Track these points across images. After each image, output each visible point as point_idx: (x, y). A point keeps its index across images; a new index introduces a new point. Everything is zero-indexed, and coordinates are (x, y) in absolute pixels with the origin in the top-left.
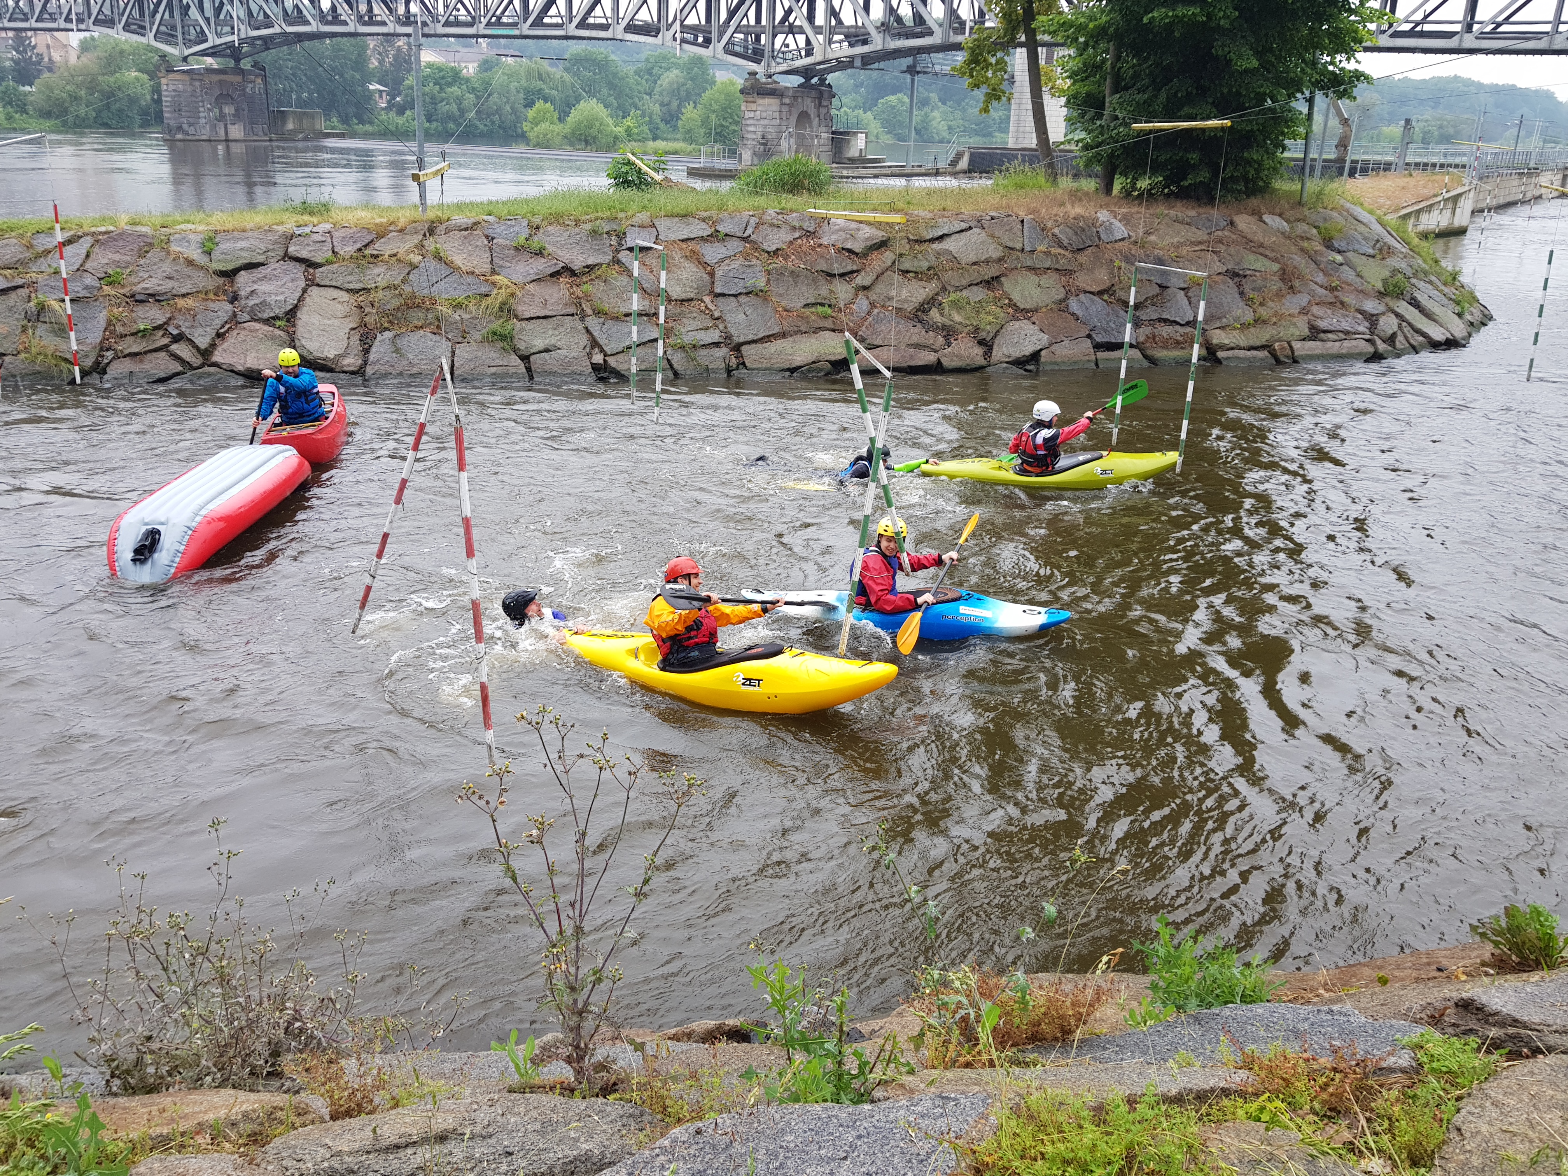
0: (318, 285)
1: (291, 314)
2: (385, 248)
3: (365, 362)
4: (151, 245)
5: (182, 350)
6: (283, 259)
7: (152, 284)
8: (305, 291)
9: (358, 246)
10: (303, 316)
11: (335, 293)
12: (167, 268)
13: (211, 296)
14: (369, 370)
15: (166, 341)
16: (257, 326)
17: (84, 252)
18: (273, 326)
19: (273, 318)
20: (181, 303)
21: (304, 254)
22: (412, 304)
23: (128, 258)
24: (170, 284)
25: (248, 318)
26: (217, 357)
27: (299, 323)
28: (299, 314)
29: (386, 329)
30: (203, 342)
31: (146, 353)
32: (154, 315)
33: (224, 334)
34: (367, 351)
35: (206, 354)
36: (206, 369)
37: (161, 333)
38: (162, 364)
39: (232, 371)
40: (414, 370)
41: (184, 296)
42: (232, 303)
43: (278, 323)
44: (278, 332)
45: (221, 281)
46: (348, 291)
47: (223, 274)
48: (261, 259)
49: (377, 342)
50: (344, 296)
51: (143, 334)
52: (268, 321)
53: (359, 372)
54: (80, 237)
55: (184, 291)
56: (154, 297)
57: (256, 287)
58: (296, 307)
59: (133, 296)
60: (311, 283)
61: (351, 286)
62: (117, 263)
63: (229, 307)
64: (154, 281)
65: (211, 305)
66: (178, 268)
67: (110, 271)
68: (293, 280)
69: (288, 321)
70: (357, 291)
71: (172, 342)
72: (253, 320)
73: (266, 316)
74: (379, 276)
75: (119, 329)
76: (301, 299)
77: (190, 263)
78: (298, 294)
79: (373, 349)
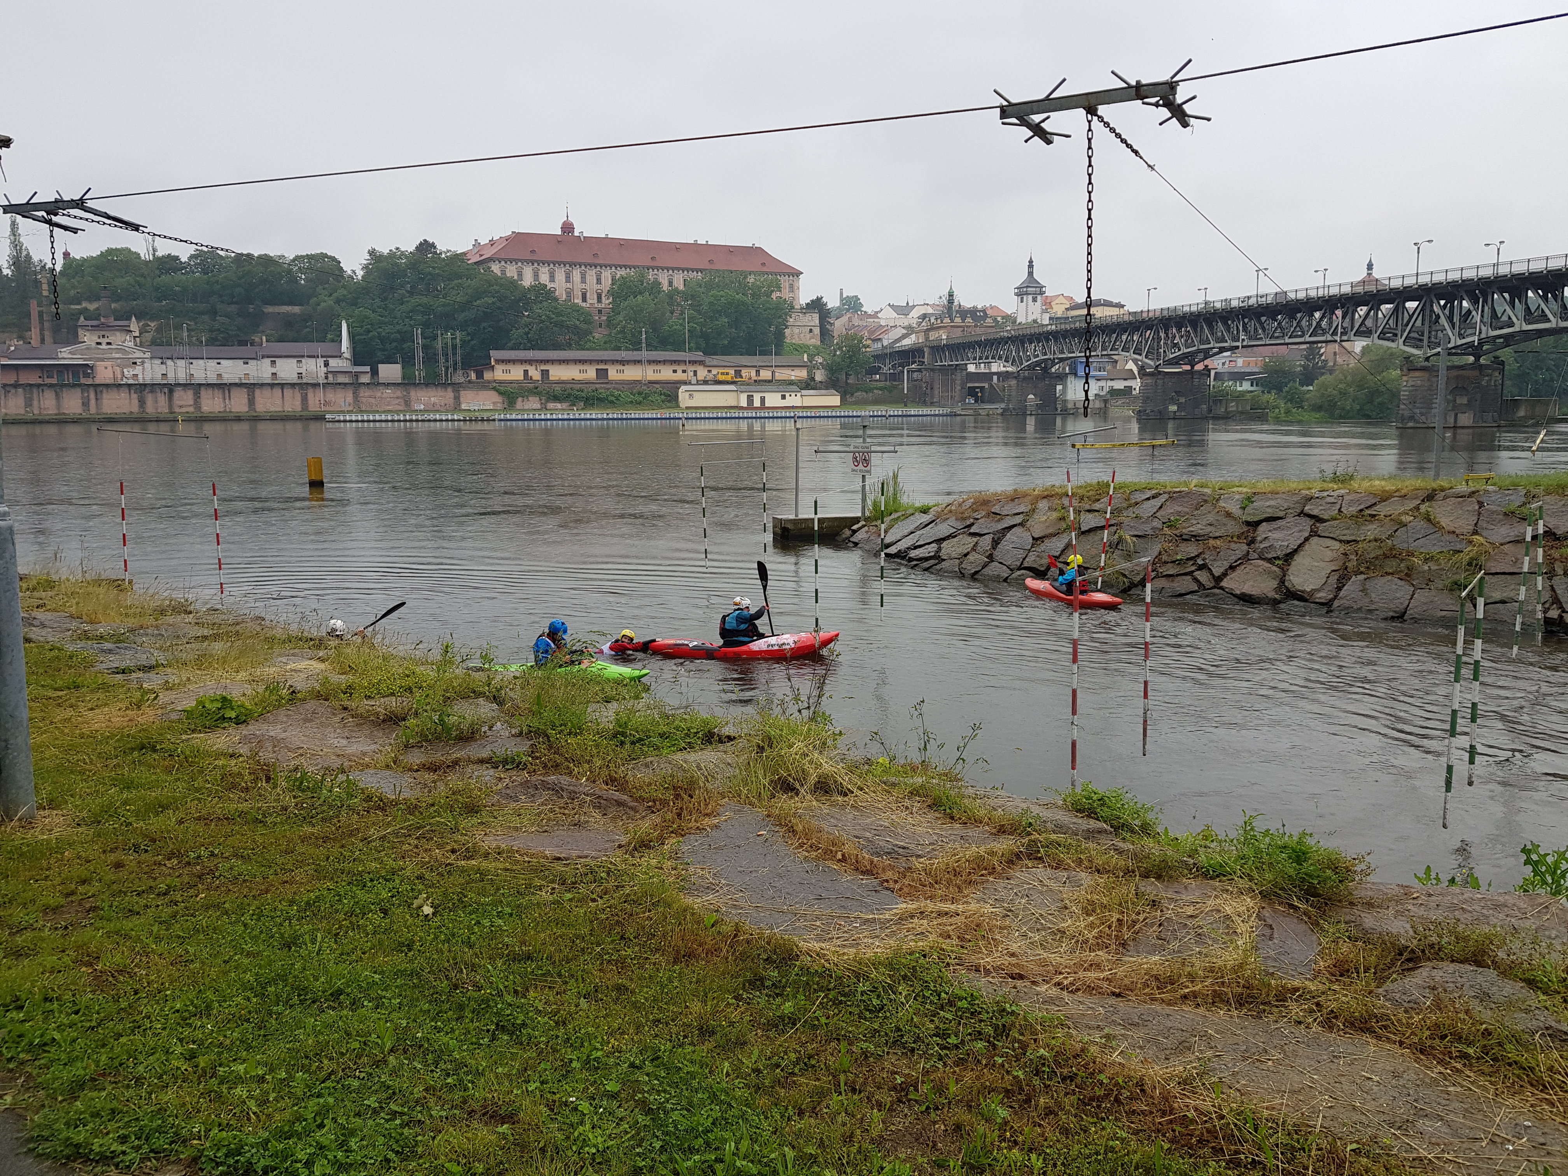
0: (1319, 536)
1: (1289, 557)
2: (1383, 510)
3: (1335, 597)
4: (1206, 501)
5: (1203, 576)
6: (1299, 515)
7: (1196, 529)
8: (1307, 539)
9: (1362, 507)
10: (1298, 559)
11: (1329, 542)
12: (1211, 518)
13: (1235, 539)
14: (1336, 603)
15: (1193, 568)
16: (1260, 562)
17: (1160, 504)
18: (1273, 564)
19: (1275, 558)
20: (1212, 542)
21: (1315, 512)
22: (1391, 554)
23: (1187, 510)
24: (1210, 529)
25: (1256, 556)
26: (1224, 584)
27: (1293, 563)
28: (1295, 557)
29: (1362, 573)
30: (1217, 572)
31: (1177, 575)
32: (1192, 549)
33: (1236, 567)
34: (1339, 589)
35: (1218, 579)
36: (1216, 591)
37: (1192, 563)
38: (1187, 584)
39: (1232, 594)
40: (1373, 607)
41: (1216, 538)
42: (1248, 545)
43: (1277, 562)
44: (1275, 568)
45: (1245, 529)
46: (1341, 541)
47: (1248, 523)
48: (1281, 514)
49: (1350, 583)
50: (1337, 545)
51: (1179, 562)
52: (1270, 561)
53: (1328, 605)
54: (1160, 494)
55: (1217, 534)
56: (1196, 538)
57: (1270, 534)
58: (1296, 551)
59: (1181, 536)
60: (1314, 533)
61: (1344, 538)
62: (1179, 513)
63: (1245, 548)
64: (1199, 526)
65: (1233, 545)
66: (1219, 518)
67: (1172, 518)
68: (1300, 531)
69: (1286, 561)
70: (1348, 542)
71: (1197, 570)
72: (1261, 558)
73: (1269, 556)
74: (1372, 530)
75: (1165, 558)
76: (1300, 546)
77: (1228, 515)
78: (1299, 542)
79: (1345, 588)
